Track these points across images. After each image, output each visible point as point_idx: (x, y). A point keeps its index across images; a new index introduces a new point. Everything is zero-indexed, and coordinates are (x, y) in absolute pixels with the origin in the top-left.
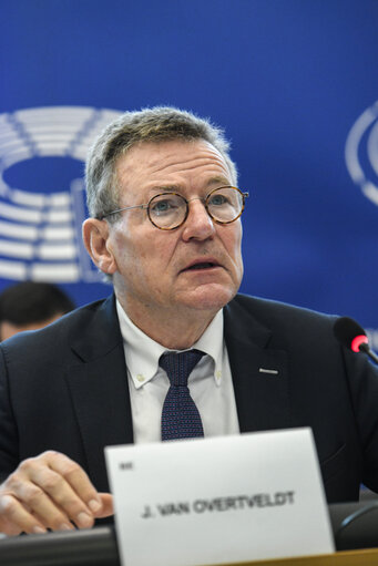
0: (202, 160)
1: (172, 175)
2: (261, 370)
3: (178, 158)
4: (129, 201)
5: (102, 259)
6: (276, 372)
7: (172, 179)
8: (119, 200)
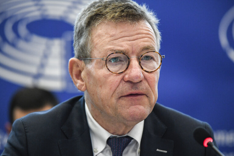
0: (140, 36)
1: (122, 43)
2: (158, 150)
3: (126, 34)
4: (97, 54)
5: (79, 82)
6: (166, 152)
7: (122, 46)
8: (91, 52)
